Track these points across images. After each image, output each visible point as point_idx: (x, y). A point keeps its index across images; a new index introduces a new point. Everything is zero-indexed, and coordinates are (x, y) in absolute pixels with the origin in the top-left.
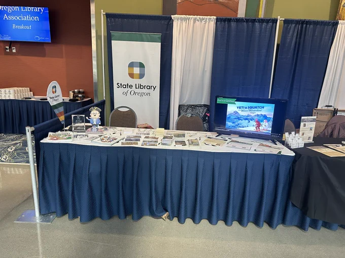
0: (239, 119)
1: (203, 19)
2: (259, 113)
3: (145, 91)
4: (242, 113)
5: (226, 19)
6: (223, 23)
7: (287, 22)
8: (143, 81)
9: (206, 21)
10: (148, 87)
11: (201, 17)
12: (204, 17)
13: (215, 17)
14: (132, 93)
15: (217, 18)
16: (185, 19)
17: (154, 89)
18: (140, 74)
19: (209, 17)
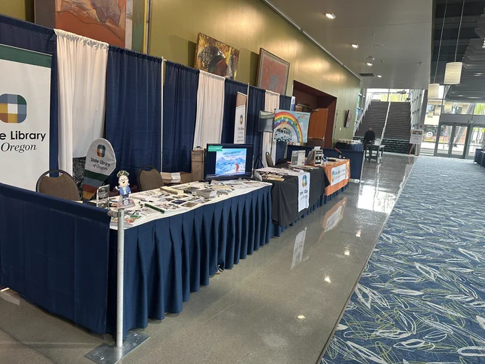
0: (225, 164)
1: (95, 43)
2: (237, 157)
3: (28, 142)
4: (227, 159)
5: (119, 49)
6: (115, 53)
7: (168, 63)
8: (24, 127)
9: (97, 47)
10: (33, 136)
11: (93, 40)
12: (96, 41)
13: (108, 45)
14: (5, 147)
15: (110, 47)
16: (73, 39)
17: (43, 138)
18: (18, 115)
19: (101, 42)
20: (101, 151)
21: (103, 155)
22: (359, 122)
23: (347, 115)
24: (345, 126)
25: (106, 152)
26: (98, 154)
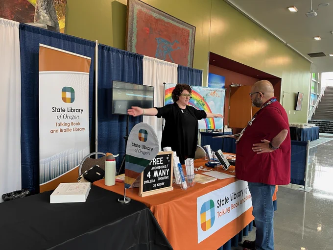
20: (143, 135)
21: (145, 140)
22: (315, 106)
23: (296, 97)
24: (295, 109)
25: (149, 137)
26: (140, 138)
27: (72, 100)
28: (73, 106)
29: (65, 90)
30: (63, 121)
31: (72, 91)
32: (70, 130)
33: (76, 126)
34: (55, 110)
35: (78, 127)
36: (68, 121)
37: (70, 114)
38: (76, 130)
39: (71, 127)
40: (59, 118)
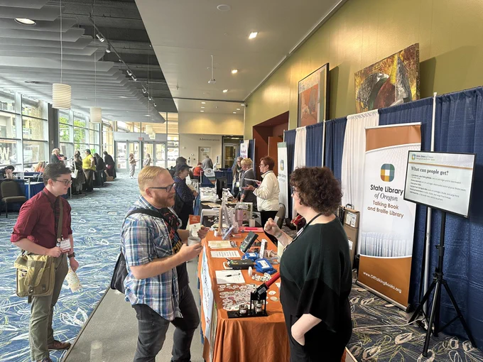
27: (391, 178)
28: (392, 185)
29: (384, 167)
30: (379, 200)
31: (392, 168)
32: (387, 212)
33: (393, 209)
34: (373, 187)
35: (395, 211)
36: (385, 201)
37: (388, 194)
38: (394, 214)
39: (388, 209)
40: (377, 196)
